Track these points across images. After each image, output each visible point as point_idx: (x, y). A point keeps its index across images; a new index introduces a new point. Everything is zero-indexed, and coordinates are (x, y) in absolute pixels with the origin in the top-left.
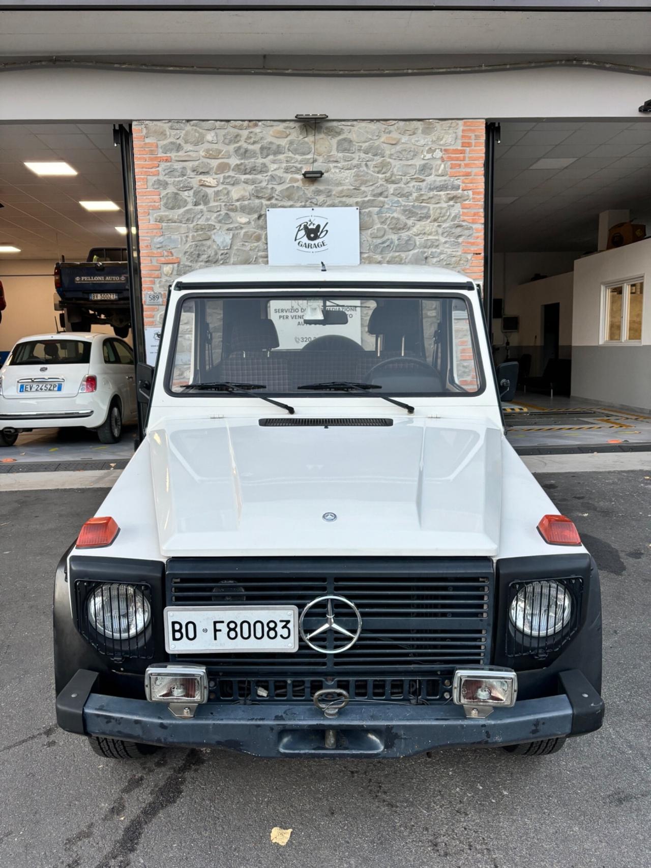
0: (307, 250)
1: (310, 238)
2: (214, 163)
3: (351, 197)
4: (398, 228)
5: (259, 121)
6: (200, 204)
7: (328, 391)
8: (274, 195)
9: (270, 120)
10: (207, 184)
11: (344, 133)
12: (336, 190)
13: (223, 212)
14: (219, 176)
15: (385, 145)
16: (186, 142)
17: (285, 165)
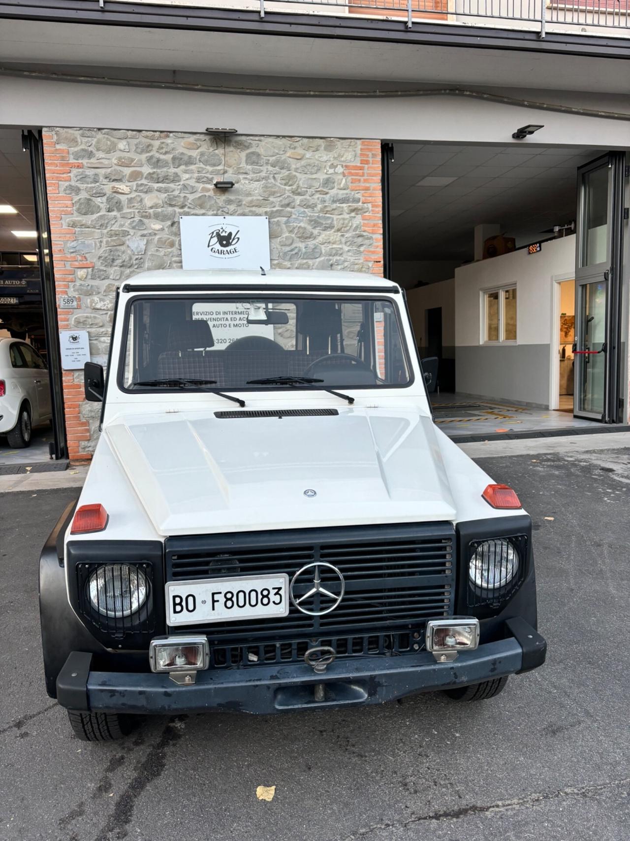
0: (220, 256)
1: (222, 245)
2: (127, 171)
3: (260, 207)
4: (305, 237)
5: (170, 132)
6: (113, 210)
7: (274, 386)
8: (186, 203)
9: (181, 132)
10: (120, 191)
11: (252, 147)
12: (246, 200)
13: (137, 219)
14: (132, 183)
15: (290, 159)
16: (98, 150)
17: (197, 175)
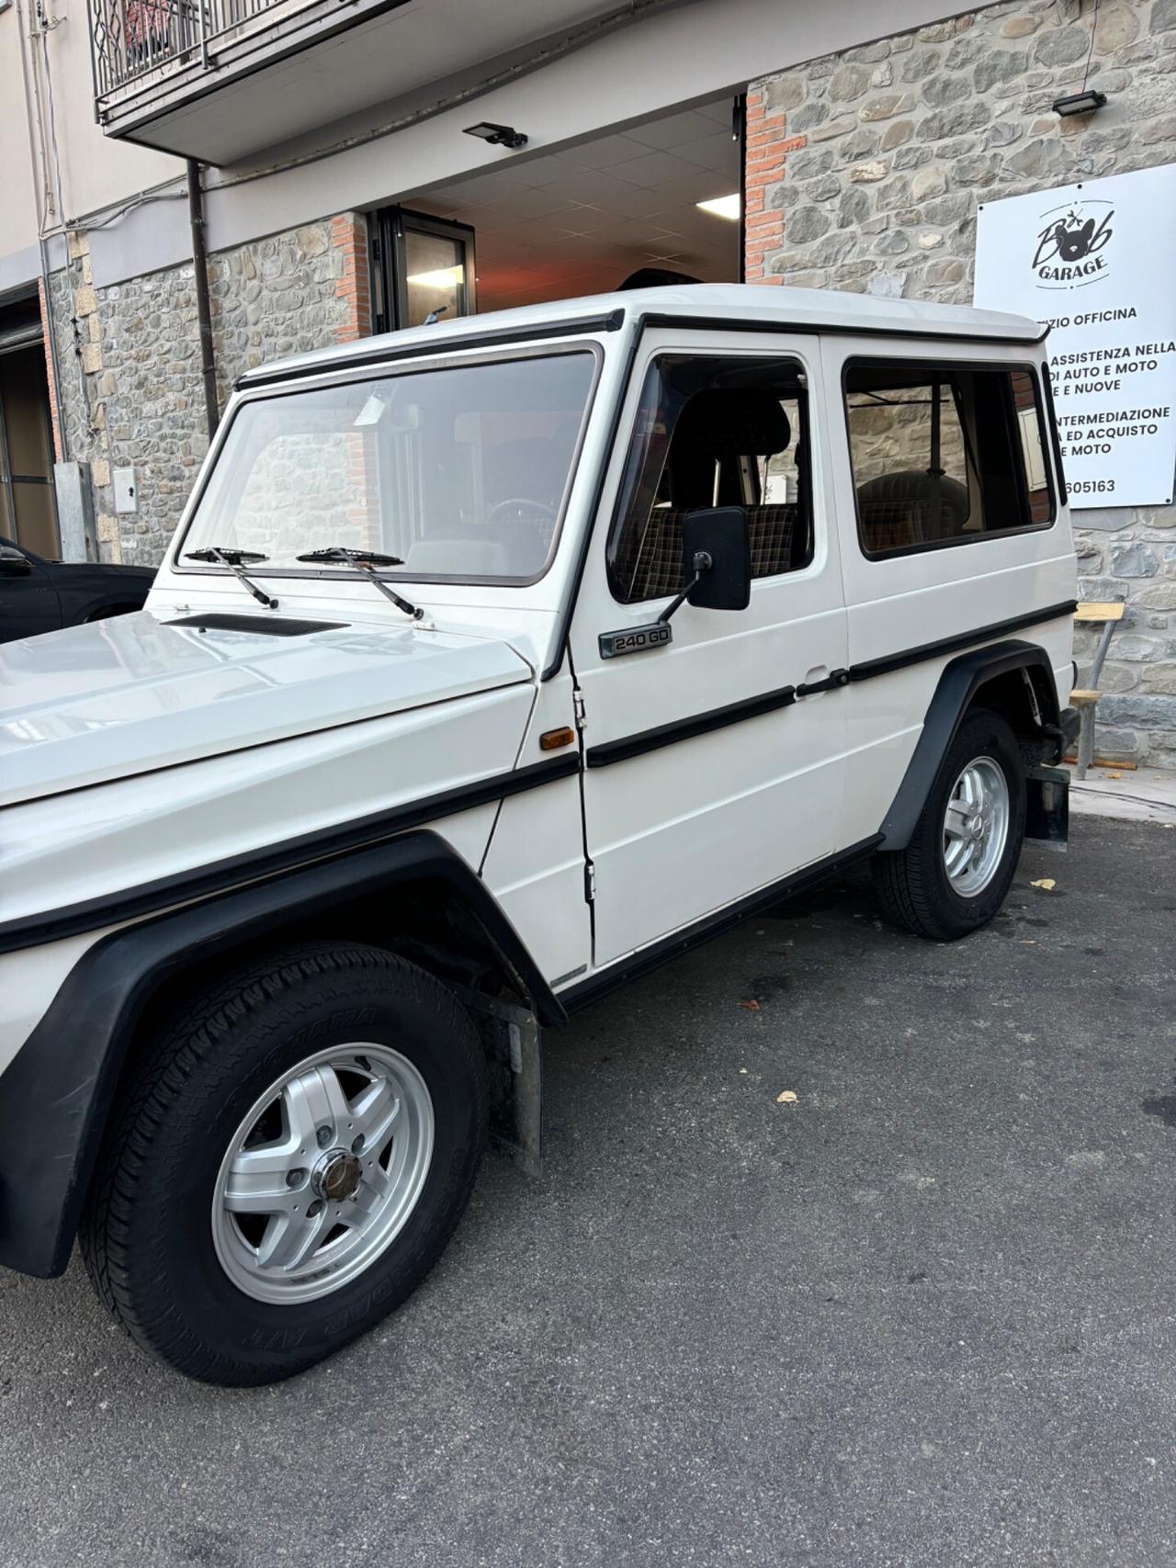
2: (883, 128)
5: (976, 11)
6: (850, 222)
8: (997, 171)
10: (866, 176)
12: (1141, 128)
13: (890, 232)
14: (890, 153)
16: (835, 99)
17: (1026, 96)
